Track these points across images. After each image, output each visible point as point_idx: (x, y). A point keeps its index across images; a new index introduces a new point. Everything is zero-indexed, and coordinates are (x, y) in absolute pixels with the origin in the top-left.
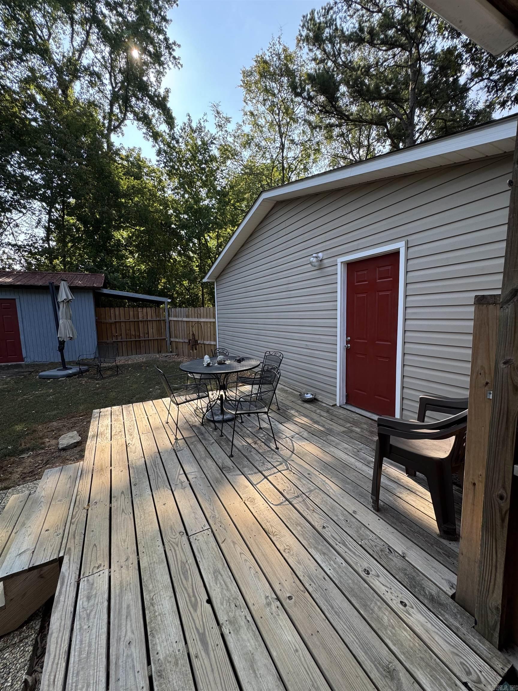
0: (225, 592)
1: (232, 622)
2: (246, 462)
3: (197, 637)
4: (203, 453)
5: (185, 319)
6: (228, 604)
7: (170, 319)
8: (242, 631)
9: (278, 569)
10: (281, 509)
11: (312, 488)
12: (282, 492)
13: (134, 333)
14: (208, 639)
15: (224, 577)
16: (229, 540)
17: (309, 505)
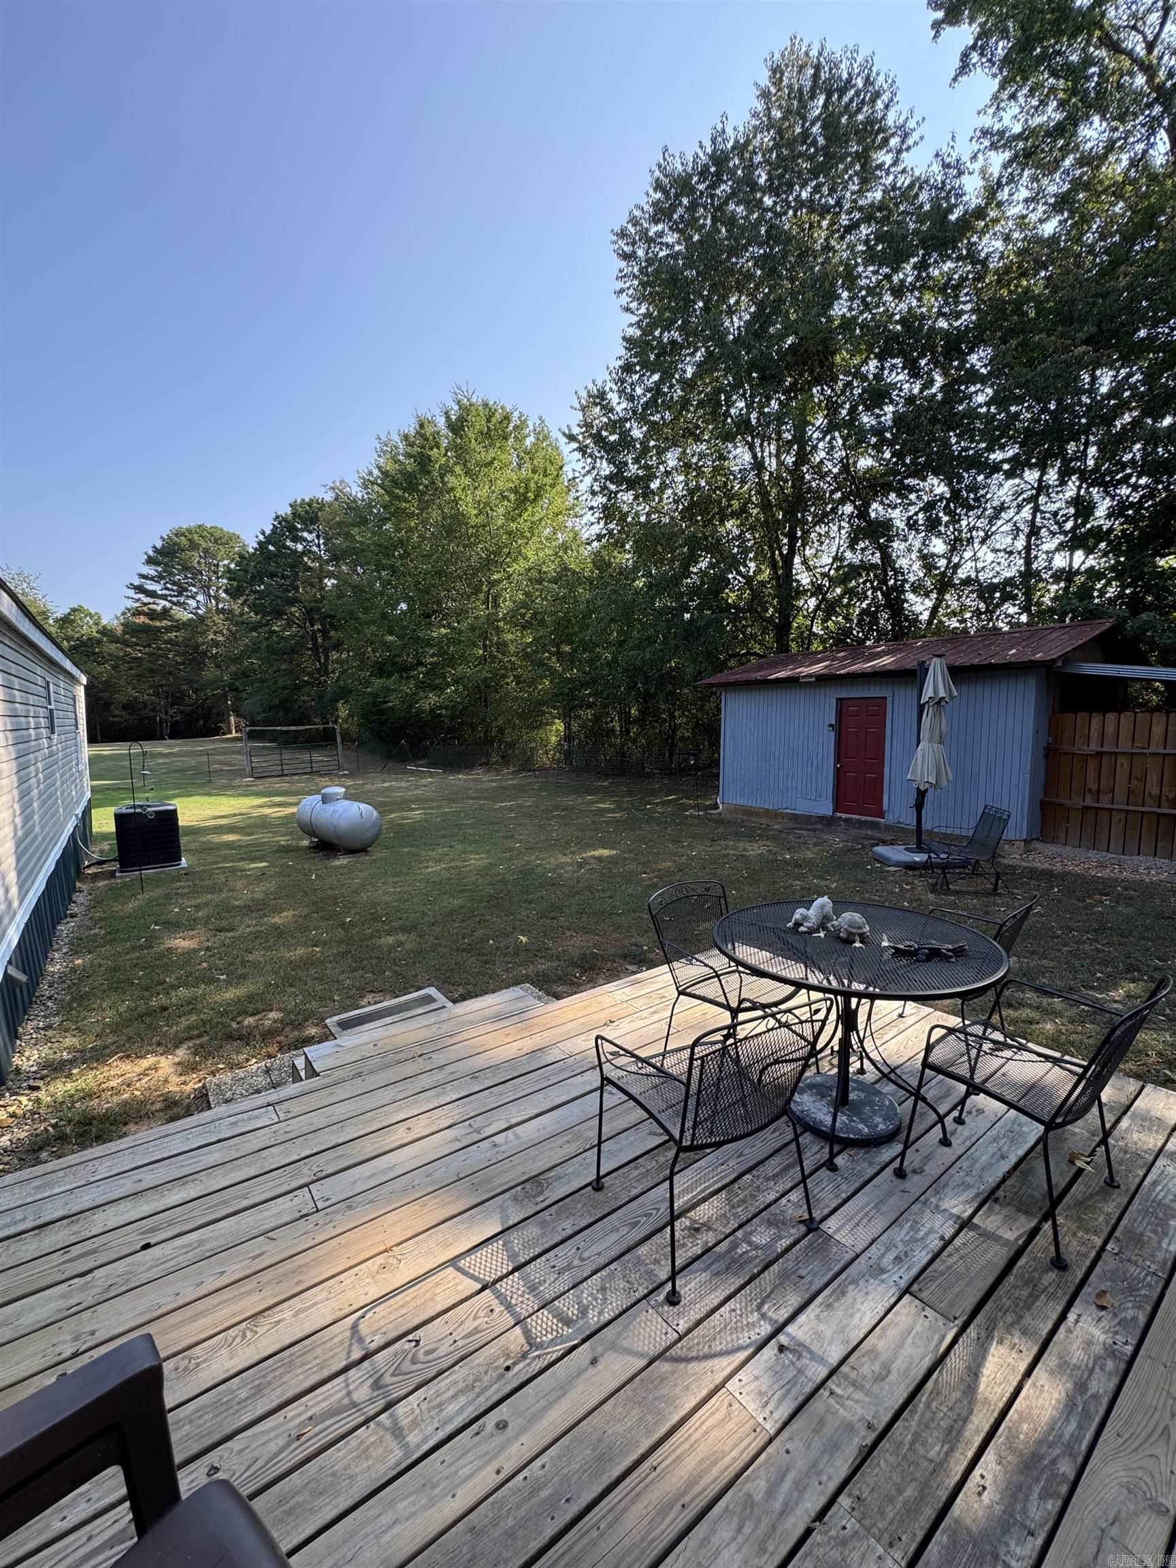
0: (149, 1264)
1: (86, 1287)
2: (570, 1225)
3: (97, 1245)
6: (123, 1273)
8: (60, 1302)
10: (338, 1338)
12: (411, 1337)
13: (1155, 792)
14: (82, 1259)
15: (182, 1257)
16: (269, 1246)
17: (328, 1423)
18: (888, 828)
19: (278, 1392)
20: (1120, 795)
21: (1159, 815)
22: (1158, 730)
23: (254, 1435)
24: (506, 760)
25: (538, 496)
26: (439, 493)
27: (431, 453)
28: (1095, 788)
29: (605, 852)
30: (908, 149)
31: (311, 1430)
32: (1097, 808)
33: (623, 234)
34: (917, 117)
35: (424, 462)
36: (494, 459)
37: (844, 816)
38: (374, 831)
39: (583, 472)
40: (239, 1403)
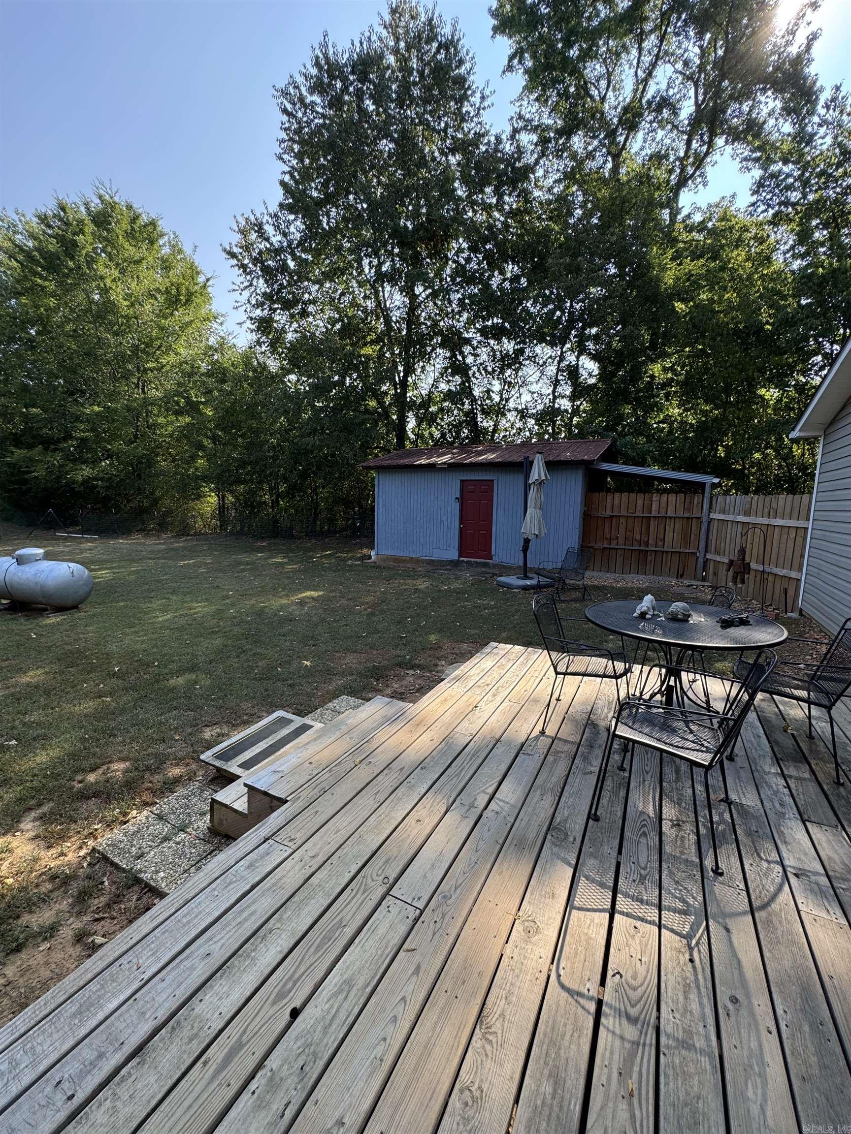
0: (319, 1028)
1: (273, 1084)
2: (609, 849)
3: (235, 1039)
4: (554, 779)
5: (740, 519)
6: (301, 1049)
7: (712, 516)
8: (263, 1113)
9: (411, 1106)
10: (562, 1003)
11: (700, 1043)
12: (610, 973)
13: (638, 537)
14: (236, 1060)
15: (346, 1005)
16: (417, 957)
17: (636, 1068)
18: (495, 566)
19: (571, 1069)
20: (621, 540)
21: (640, 551)
22: (640, 503)
23: (599, 1115)
24: (163, 527)
25: (188, 301)
26: (83, 278)
27: (76, 238)
28: (608, 537)
29: (314, 594)
30: (484, 108)
31: (632, 1084)
32: (610, 549)
33: (285, 93)
34: (491, 88)
35: (70, 247)
36: (143, 259)
37: (465, 559)
38: (87, 589)
39: (242, 286)
40: (553, 1098)
